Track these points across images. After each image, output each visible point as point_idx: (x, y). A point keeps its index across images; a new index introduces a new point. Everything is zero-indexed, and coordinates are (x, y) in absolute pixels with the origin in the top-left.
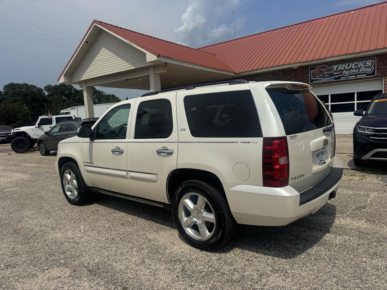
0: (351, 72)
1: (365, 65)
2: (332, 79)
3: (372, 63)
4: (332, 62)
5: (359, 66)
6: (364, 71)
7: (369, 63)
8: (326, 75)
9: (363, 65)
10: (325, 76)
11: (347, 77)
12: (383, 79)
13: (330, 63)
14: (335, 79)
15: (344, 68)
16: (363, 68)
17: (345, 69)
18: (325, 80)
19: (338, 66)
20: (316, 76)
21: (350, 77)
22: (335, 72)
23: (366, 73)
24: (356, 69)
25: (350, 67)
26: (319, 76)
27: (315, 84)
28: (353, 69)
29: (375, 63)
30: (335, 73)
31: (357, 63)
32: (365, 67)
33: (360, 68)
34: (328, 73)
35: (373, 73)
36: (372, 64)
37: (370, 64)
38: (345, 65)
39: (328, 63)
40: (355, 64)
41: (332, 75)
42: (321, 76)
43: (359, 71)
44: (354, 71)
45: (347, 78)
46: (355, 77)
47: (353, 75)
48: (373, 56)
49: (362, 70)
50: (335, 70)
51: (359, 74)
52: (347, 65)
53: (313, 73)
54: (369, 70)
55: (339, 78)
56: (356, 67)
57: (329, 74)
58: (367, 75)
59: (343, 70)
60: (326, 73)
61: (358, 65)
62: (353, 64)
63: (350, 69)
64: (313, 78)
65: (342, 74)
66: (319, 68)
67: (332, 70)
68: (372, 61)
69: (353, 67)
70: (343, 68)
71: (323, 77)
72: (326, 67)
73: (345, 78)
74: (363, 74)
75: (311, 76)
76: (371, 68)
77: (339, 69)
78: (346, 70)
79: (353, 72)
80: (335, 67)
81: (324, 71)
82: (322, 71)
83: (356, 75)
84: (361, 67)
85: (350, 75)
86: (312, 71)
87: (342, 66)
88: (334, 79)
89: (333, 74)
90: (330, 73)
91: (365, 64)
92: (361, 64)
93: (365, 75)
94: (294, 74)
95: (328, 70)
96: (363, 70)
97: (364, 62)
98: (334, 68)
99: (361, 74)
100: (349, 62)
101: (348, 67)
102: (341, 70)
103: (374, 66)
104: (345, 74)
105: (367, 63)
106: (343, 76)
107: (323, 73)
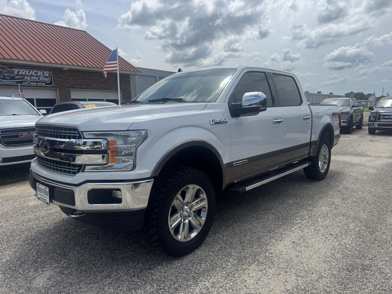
0: (32, 79)
1: (43, 75)
2: (14, 82)
3: (49, 74)
4: (12, 65)
5: (39, 75)
6: (43, 80)
7: (47, 74)
9: (42, 75)
10: (6, 78)
11: (29, 82)
12: (57, 89)
13: (10, 65)
14: (18, 82)
15: (25, 73)
16: (42, 77)
17: (26, 75)
18: (6, 82)
19: (19, 70)
21: (31, 83)
22: (16, 75)
23: (45, 82)
24: (36, 76)
25: (30, 74)
28: (34, 76)
29: (51, 75)
30: (17, 77)
31: (37, 72)
32: (44, 76)
34: (9, 75)
35: (51, 83)
36: (49, 75)
37: (48, 75)
38: (26, 70)
40: (35, 71)
41: (13, 78)
42: (2, 76)
43: (39, 79)
45: (30, 84)
46: (36, 84)
47: (34, 82)
48: (49, 68)
49: (42, 79)
50: (16, 73)
51: (39, 82)
52: (28, 71)
54: (47, 80)
55: (22, 82)
56: (36, 75)
57: (10, 77)
59: (25, 76)
60: (7, 74)
61: (38, 73)
62: (33, 71)
65: (24, 78)
67: (13, 72)
68: (49, 73)
69: (33, 74)
70: (24, 74)
71: (4, 78)
72: (6, 69)
73: (27, 84)
74: (43, 82)
76: (49, 79)
77: (20, 73)
78: (28, 76)
79: (34, 80)
81: (4, 72)
82: (1, 72)
83: (37, 82)
84: (40, 76)
85: (32, 82)
87: (23, 71)
88: (16, 83)
89: (15, 77)
90: (11, 75)
91: (43, 73)
92: (40, 73)
93: (44, 84)
95: (8, 72)
97: (42, 72)
98: (15, 71)
99: (41, 82)
100: (30, 69)
101: (29, 73)
102: (22, 75)
103: (51, 77)
104: (26, 79)
105: (45, 73)
106: (25, 81)
107: (3, 74)
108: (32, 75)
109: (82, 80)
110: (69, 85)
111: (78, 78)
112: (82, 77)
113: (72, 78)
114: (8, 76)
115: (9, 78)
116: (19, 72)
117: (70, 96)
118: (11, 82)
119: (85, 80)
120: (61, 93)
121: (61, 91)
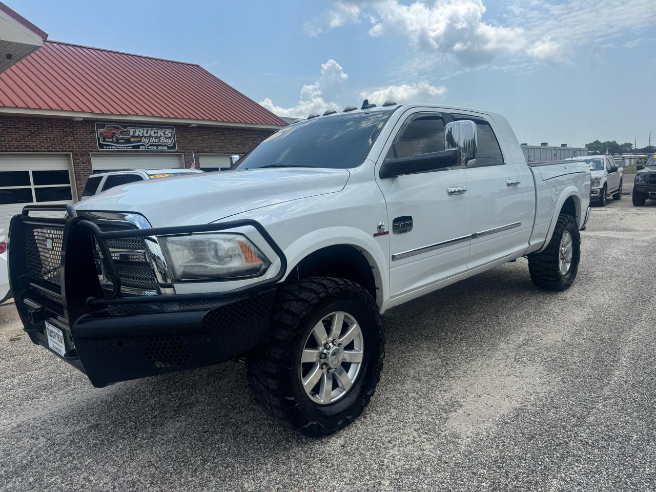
0: (150, 141)
2: (129, 147)
3: (172, 133)
4: (127, 123)
5: (159, 135)
6: (165, 142)
7: (169, 133)
8: (121, 139)
9: (163, 135)
10: (120, 141)
11: (147, 146)
12: (182, 154)
13: (124, 123)
14: (134, 147)
15: (143, 134)
17: (144, 136)
18: (120, 147)
19: (135, 130)
20: (107, 140)
21: (150, 147)
22: (132, 137)
23: (167, 146)
24: (156, 138)
25: (148, 135)
26: (110, 140)
27: (107, 151)
28: (153, 137)
29: (174, 134)
30: (132, 140)
31: (157, 131)
32: (165, 137)
33: (160, 137)
34: (123, 137)
35: (174, 147)
36: (172, 135)
37: (170, 135)
38: (143, 130)
39: (121, 123)
40: (154, 130)
41: (128, 141)
42: (114, 140)
43: (159, 141)
44: (154, 140)
45: (148, 149)
46: (156, 149)
47: (153, 145)
48: (172, 125)
50: (131, 134)
51: (160, 145)
52: (145, 131)
53: (101, 134)
54: (169, 142)
55: (138, 147)
56: (156, 135)
57: (125, 140)
58: (169, 148)
59: (142, 137)
60: (121, 136)
61: (157, 132)
62: (152, 130)
63: (149, 136)
64: (102, 141)
65: (140, 141)
66: (109, 127)
67: (127, 133)
68: (171, 132)
69: (153, 135)
70: (141, 135)
71: (118, 142)
72: (118, 128)
73: (145, 148)
74: (165, 146)
75: (99, 139)
76: (171, 140)
77: (137, 135)
78: (145, 137)
79: (153, 142)
80: (131, 131)
81: (118, 133)
82: (114, 133)
83: (157, 146)
85: (151, 145)
86: (100, 131)
87: (140, 131)
88: (131, 148)
89: (130, 139)
90: (126, 137)
91: (164, 133)
92: (160, 133)
93: (166, 148)
94: (71, 130)
95: (122, 133)
96: (163, 140)
97: (163, 131)
98: (129, 131)
99: (162, 146)
100: (148, 127)
101: (147, 133)
102: (139, 136)
103: (174, 138)
104: (144, 142)
105: (166, 132)
106: (142, 145)
107: (116, 137)
108: (150, 136)
109: (212, 140)
110: (197, 148)
111: (207, 137)
112: (214, 136)
113: (201, 139)
114: (122, 139)
115: (123, 141)
116: (134, 132)
117: (199, 164)
118: (126, 147)
119: (216, 141)
120: (187, 160)
121: (187, 157)
